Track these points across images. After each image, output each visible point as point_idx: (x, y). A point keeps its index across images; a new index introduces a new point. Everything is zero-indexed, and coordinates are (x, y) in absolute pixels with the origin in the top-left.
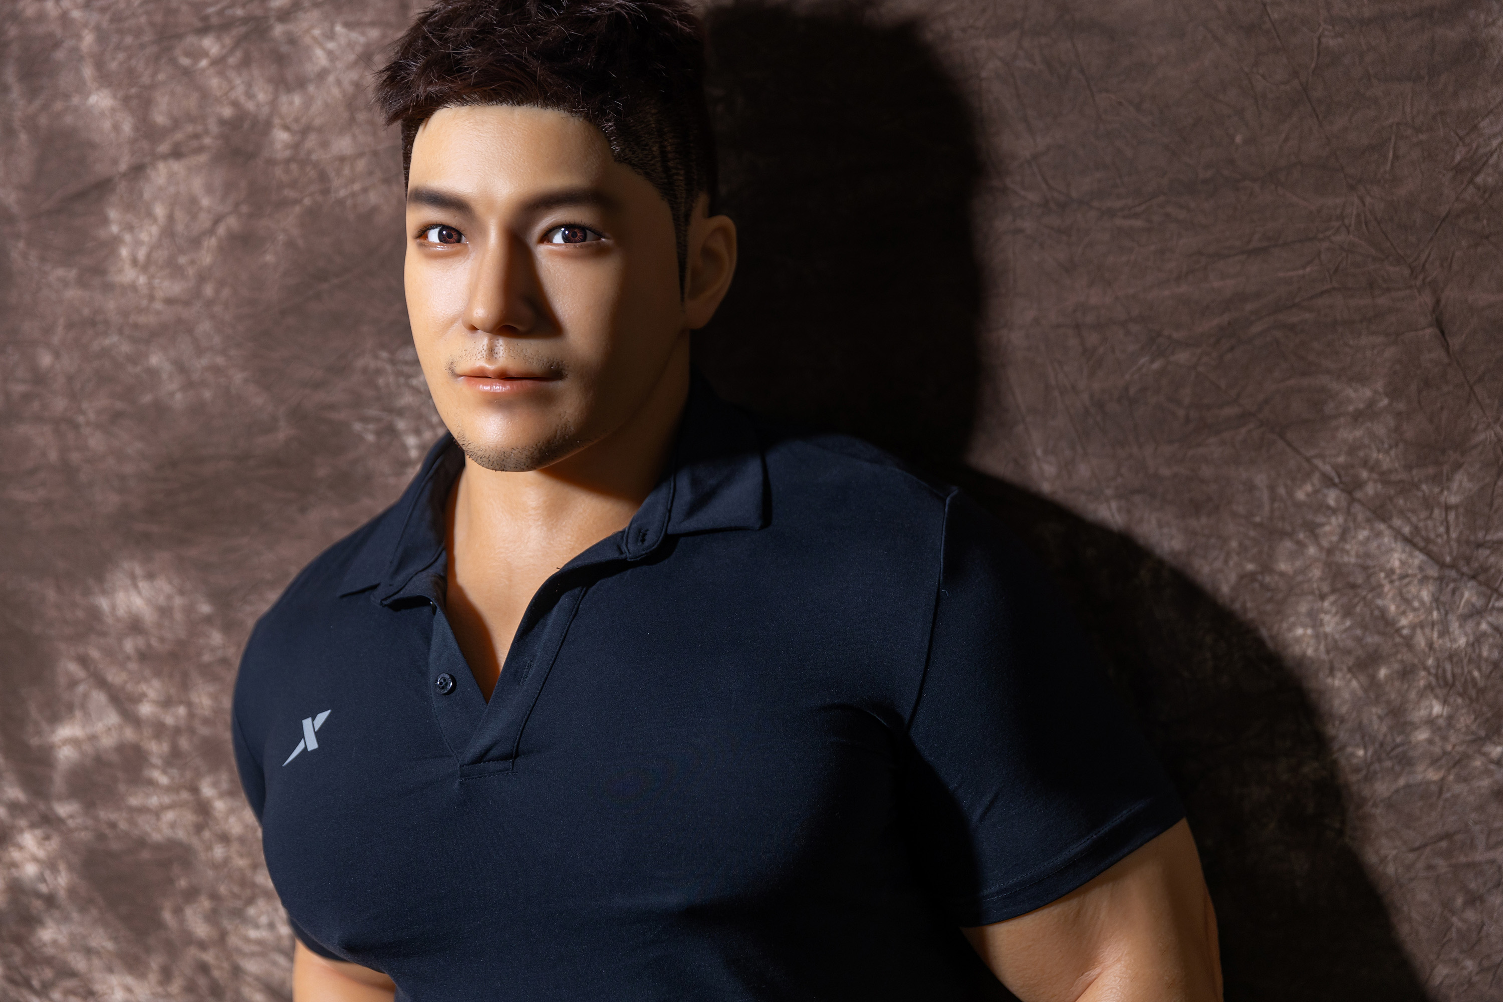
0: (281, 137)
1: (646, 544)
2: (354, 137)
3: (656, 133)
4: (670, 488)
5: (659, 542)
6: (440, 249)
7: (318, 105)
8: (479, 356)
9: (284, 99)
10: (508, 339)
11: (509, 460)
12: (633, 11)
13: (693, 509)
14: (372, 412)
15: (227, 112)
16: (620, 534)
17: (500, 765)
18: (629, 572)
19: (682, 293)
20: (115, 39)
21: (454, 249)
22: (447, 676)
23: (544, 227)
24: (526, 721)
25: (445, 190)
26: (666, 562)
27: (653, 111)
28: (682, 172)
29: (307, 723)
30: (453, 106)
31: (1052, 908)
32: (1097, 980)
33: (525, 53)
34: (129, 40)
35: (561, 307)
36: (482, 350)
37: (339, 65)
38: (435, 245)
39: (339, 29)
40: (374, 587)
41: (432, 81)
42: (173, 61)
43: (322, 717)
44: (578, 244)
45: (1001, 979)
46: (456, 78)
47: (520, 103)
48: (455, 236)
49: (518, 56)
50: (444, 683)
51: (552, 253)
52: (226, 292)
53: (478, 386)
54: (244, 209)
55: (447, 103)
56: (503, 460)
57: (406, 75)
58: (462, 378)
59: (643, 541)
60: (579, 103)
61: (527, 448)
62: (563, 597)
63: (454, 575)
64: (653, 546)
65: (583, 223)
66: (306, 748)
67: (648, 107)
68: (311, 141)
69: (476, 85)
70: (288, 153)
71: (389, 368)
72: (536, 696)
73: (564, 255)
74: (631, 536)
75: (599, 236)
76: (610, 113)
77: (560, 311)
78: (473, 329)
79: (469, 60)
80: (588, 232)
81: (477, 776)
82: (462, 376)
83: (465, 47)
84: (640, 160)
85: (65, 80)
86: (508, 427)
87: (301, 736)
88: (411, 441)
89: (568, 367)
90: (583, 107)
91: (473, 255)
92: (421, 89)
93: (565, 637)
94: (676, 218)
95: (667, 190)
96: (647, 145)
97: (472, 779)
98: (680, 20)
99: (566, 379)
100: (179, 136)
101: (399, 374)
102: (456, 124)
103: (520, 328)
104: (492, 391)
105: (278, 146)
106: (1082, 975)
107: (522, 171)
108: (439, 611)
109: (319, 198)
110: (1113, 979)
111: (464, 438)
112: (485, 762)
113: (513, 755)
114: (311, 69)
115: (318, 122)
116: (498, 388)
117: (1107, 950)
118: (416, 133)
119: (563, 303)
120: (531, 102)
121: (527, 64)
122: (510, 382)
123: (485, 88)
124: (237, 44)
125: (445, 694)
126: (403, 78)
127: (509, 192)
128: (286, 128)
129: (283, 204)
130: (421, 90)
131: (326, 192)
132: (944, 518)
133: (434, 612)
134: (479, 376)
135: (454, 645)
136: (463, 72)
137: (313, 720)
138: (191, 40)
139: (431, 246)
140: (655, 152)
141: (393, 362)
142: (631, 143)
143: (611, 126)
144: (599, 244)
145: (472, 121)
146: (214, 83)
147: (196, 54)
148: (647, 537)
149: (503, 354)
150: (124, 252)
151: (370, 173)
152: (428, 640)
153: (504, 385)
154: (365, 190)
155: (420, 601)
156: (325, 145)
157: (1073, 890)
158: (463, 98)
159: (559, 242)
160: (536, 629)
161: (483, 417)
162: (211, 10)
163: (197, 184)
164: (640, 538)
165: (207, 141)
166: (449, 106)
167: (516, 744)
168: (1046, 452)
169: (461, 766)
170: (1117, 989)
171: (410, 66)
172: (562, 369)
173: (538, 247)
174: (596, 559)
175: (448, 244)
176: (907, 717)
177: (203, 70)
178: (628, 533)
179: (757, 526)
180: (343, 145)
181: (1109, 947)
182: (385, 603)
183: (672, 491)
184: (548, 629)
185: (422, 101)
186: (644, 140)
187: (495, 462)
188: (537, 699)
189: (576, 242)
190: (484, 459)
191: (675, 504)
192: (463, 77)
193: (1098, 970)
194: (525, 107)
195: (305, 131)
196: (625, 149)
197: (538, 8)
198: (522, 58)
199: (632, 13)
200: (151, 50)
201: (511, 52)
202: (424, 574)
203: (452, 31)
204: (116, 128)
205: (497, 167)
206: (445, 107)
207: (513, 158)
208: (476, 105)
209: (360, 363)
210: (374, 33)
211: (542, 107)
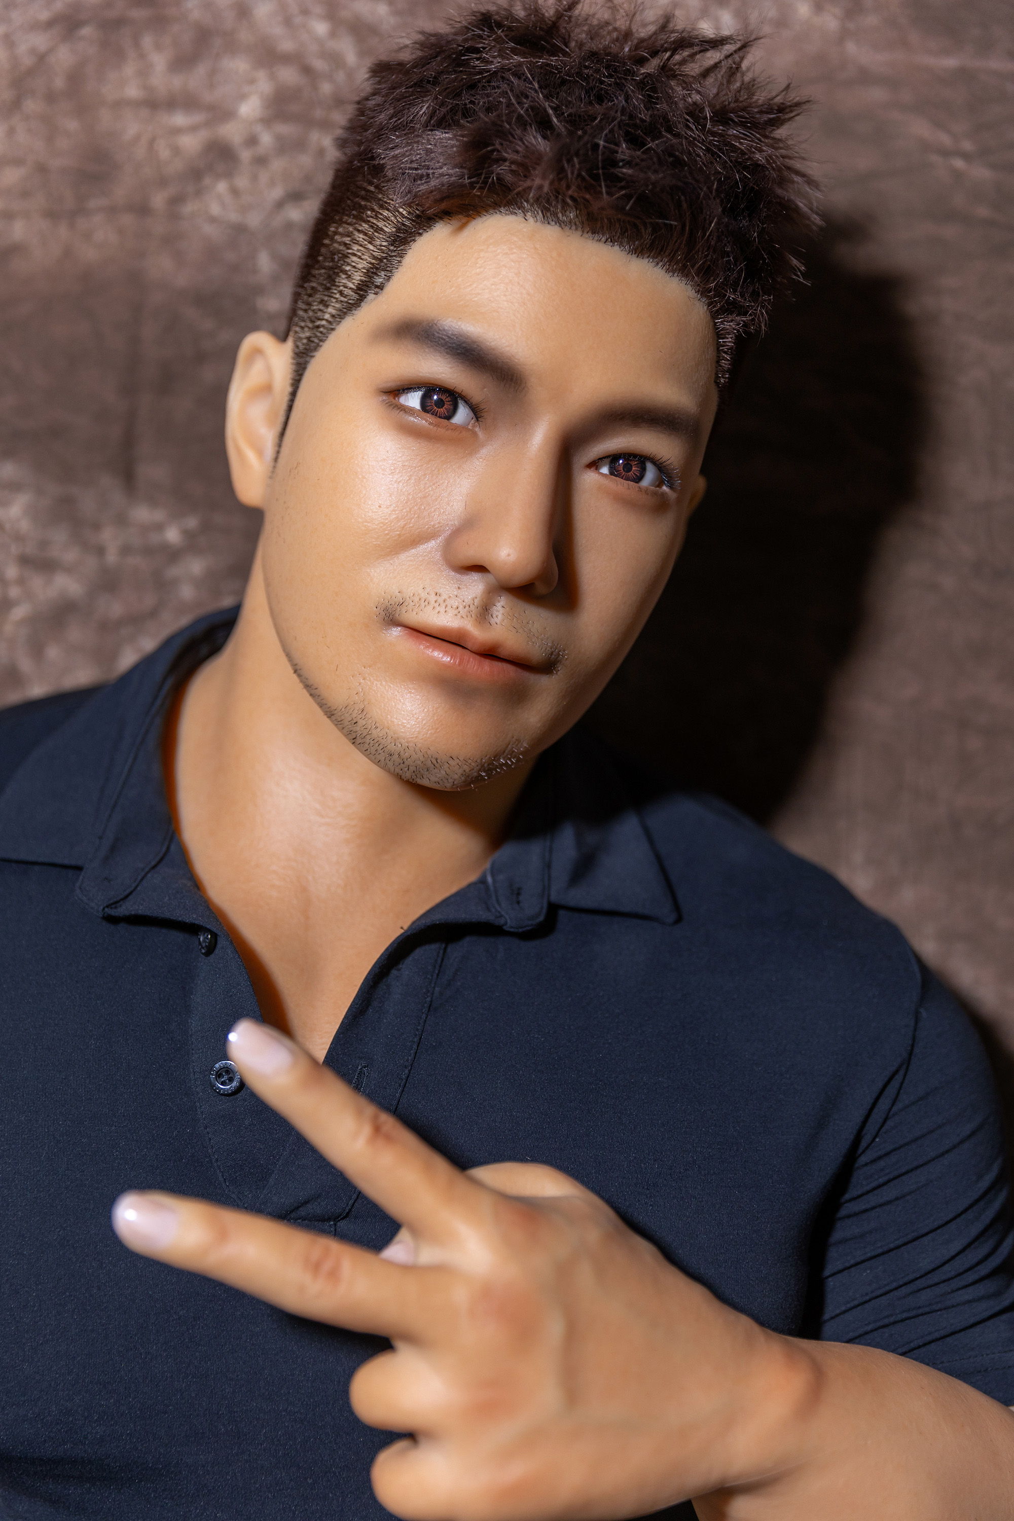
1: (526, 909)
5: (544, 911)
6: (422, 422)
8: (464, 612)
10: (522, 604)
36: (471, 603)
38: (412, 412)
40: (74, 869)
50: (225, 1077)
53: (429, 650)
58: (404, 630)
74: (501, 892)
75: (665, 482)
78: (470, 567)
80: (650, 471)
82: (401, 626)
89: (566, 660)
99: (555, 675)
103: (541, 589)
107: (624, 358)
113: (341, 1217)
122: (493, 662)
125: (227, 1095)
133: (207, 951)
134: (447, 639)
139: (406, 412)
144: (663, 494)
149: (503, 620)
159: (605, 473)
164: (515, 899)
167: (351, 1203)
172: (558, 660)
174: (462, 917)
178: (495, 887)
179: (669, 918)
182: (108, 911)
184: (387, 1020)
189: (630, 480)
191: (553, 858)
207: (616, 334)
211: (667, 271)
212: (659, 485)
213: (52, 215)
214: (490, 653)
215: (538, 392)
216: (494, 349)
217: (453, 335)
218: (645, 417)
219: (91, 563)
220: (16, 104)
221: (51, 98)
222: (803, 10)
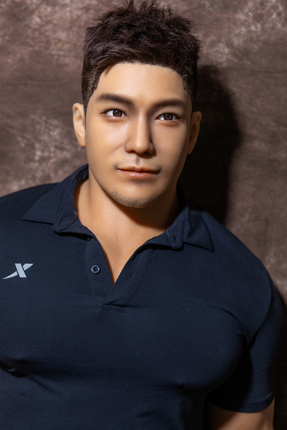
0: (36, 20)
1: (177, 243)
2: (68, 35)
7: (58, 16)
8: (132, 162)
9: (44, 6)
14: (28, 136)
17: (118, 308)
24: (133, 294)
36: (134, 160)
43: (28, 265)
50: (96, 269)
53: (129, 174)
54: (7, 38)
58: (120, 170)
65: (175, 113)
66: (18, 275)
68: (49, 27)
70: (37, 27)
71: (44, 124)
73: (165, 125)
74: (171, 238)
78: (132, 152)
80: (174, 116)
81: (107, 310)
88: (39, 153)
91: (128, 122)
101: (46, 127)
104: (136, 176)
105: (34, 22)
109: (43, 50)
111: (117, 193)
112: (111, 305)
113: (124, 306)
115: (55, 22)
122: (143, 173)
125: (95, 273)
127: (151, 99)
128: (40, 17)
129: (25, 44)
131: (47, 48)
134: (131, 170)
137: (23, 265)
141: (46, 122)
149: (142, 162)
151: (70, 51)
153: (141, 174)
154: (65, 56)
156: (54, 31)
159: (163, 120)
160: (134, 260)
165: (3, 5)
167: (127, 302)
169: (102, 304)
172: (161, 169)
173: (155, 121)
178: (169, 236)
179: (212, 250)
180: (62, 35)
183: (183, 224)
184: (139, 262)
188: (137, 287)
190: (127, 202)
191: (184, 230)
195: (48, 22)
207: (153, 86)
209: (32, 117)
210: (95, 2)
214: (142, 171)
217: (113, 96)
219: (74, 149)
220: (70, 28)
222: (279, 26)
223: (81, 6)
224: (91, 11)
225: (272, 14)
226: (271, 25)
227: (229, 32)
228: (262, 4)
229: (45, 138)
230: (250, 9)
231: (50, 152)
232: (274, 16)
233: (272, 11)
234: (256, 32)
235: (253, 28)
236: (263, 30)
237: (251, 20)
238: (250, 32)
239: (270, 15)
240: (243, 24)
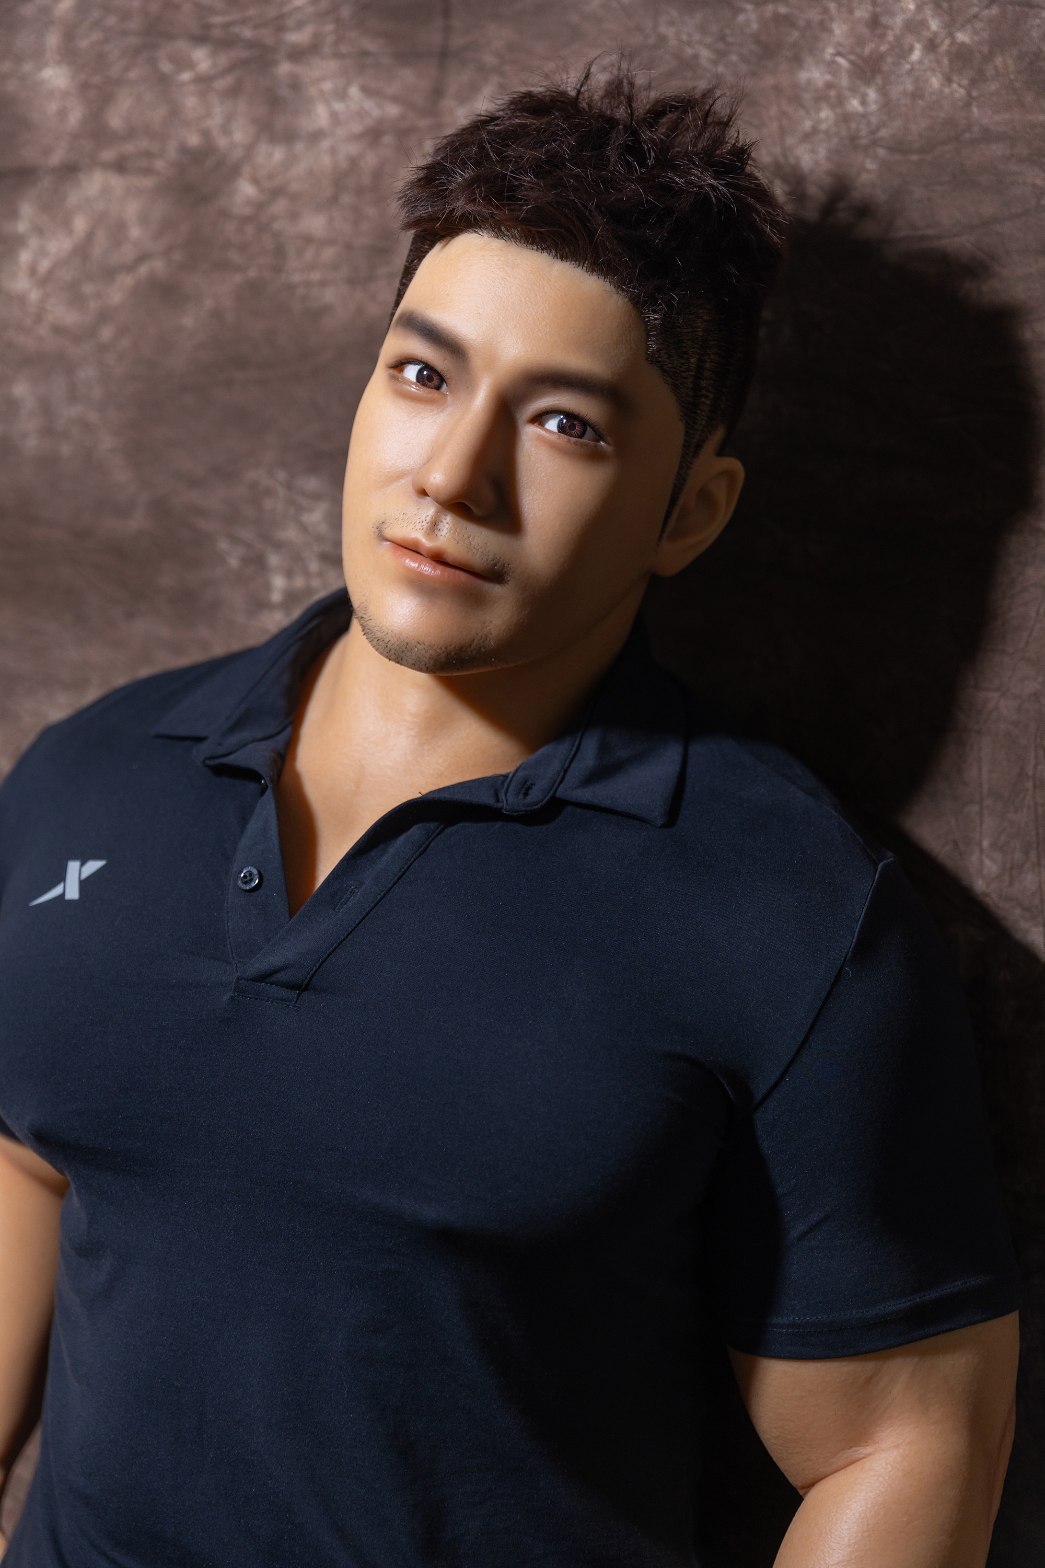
0: (246, 190)
1: (529, 799)
2: (331, 219)
3: (700, 343)
4: (573, 745)
5: (544, 802)
6: (413, 389)
7: (300, 168)
8: (418, 526)
9: (263, 148)
10: (458, 518)
11: (409, 654)
12: (725, 198)
13: (593, 778)
14: (246, 534)
15: (194, 140)
16: (502, 778)
17: (284, 993)
18: (499, 824)
19: (663, 531)
20: (96, 14)
21: (430, 395)
22: (255, 872)
23: (541, 407)
24: (330, 954)
25: (444, 325)
26: (544, 827)
27: (705, 317)
28: (711, 396)
29: (73, 867)
30: (485, 234)
31: (843, 1364)
32: (865, 1460)
33: (593, 204)
34: (111, 20)
35: (529, 503)
36: (423, 519)
37: (341, 132)
38: (409, 382)
39: (354, 91)
40: (200, 740)
41: (475, 199)
42: (153, 62)
43: (93, 866)
44: (573, 439)
45: (755, 1421)
46: (503, 205)
47: (563, 257)
48: (436, 381)
49: (583, 205)
50: (248, 878)
51: (540, 438)
52: (125, 343)
53: (404, 559)
54: (177, 256)
55: (480, 228)
56: (403, 652)
57: (446, 181)
58: (388, 543)
59: (526, 794)
60: (631, 281)
61: (434, 648)
62: (414, 827)
63: (294, 758)
64: (536, 805)
65: (587, 417)
66: (63, 895)
67: (701, 311)
68: (280, 206)
69: (524, 221)
70: (247, 211)
71: (282, 492)
72: (350, 930)
73: (552, 446)
74: (513, 784)
75: (599, 437)
76: (660, 304)
77: (527, 507)
78: (423, 493)
79: (526, 190)
80: (589, 429)
81: (252, 996)
82: (388, 540)
83: (527, 173)
84: (672, 368)
85: (23, 40)
86: (422, 617)
87: (61, 877)
88: (279, 582)
89: (513, 573)
90: (634, 288)
91: (449, 410)
92: (460, 203)
93: (403, 874)
94: (686, 446)
95: (689, 411)
96: (686, 353)
97: (246, 997)
98: (771, 225)
99: (506, 585)
100: (129, 148)
101: (290, 502)
102: (483, 256)
103: (476, 510)
104: (419, 570)
105: (239, 199)
106: (849, 1449)
107: (540, 335)
108: (269, 793)
109: (267, 274)
110: (884, 1465)
111: (366, 610)
112: (267, 983)
113: (302, 987)
114: (306, 124)
115: (294, 187)
116: (427, 569)
117: (889, 1430)
118: (430, 249)
119: (533, 499)
120: (576, 261)
121: (590, 218)
122: (442, 566)
123: (531, 228)
124: (232, 68)
125: (246, 891)
126: (443, 184)
127: (518, 354)
128: (255, 181)
129: (223, 266)
130: (460, 205)
131: (278, 269)
132: (872, 885)
133: (263, 792)
134: (411, 548)
135: (275, 839)
136: (514, 201)
137: (82, 864)
138: (181, 45)
139: (405, 383)
140: (692, 364)
141: (289, 486)
142: (671, 345)
143: (656, 319)
144: (596, 446)
145: (502, 259)
146: (190, 103)
147: (183, 63)
148: (531, 792)
149: (447, 533)
150: (25, 257)
151: (336, 266)
152: (244, 822)
153: (434, 568)
154: (323, 284)
155: (251, 775)
156: (294, 216)
157: (874, 1351)
158: (500, 230)
159: (552, 429)
160: (373, 853)
161: (397, 595)
162: (217, 20)
163: (132, 209)
164: (523, 791)
165: (160, 164)
166: (481, 233)
167: (309, 976)
168: (993, 846)
169: (238, 979)
170: (885, 1479)
171: (455, 173)
172: (505, 573)
173: (526, 427)
174: (467, 797)
175: (425, 388)
176: (758, 1096)
177: (183, 84)
178: (511, 780)
179: (660, 822)
180: (315, 223)
181: (892, 1428)
182: (208, 762)
183: (574, 749)
184: (385, 858)
185: (456, 219)
186: (685, 347)
187: (393, 651)
188: (350, 933)
189: (571, 436)
190: (381, 643)
191: (573, 765)
192: (512, 207)
193: (868, 1450)
194: (568, 263)
195: (277, 193)
196: (661, 350)
197: (620, 158)
198: (586, 208)
199: (723, 199)
200: (133, 41)
201: (577, 198)
202: (263, 745)
203: (514, 150)
204: (62, 114)
205: (513, 321)
206: (476, 232)
207: (535, 317)
208: (514, 243)
209: (251, 475)
210: (393, 110)
211: (588, 271)
212: (598, 441)
213: (352, 282)
214: (438, 559)
215: (476, 361)
216: (445, 330)
217: (421, 320)
218: (561, 381)
220: (335, 199)
221: (360, 191)
222: (935, 82)
223: (357, 128)
224: (388, 139)
225: (911, 49)
226: (910, 87)
227: (783, 132)
228: (875, 23)
229: (290, 534)
230: (839, 44)
231: (307, 574)
232: (916, 55)
233: (909, 39)
234: (864, 116)
235: (855, 104)
236: (887, 105)
237: (844, 81)
238: (846, 118)
239: (903, 53)
240: (821, 98)
